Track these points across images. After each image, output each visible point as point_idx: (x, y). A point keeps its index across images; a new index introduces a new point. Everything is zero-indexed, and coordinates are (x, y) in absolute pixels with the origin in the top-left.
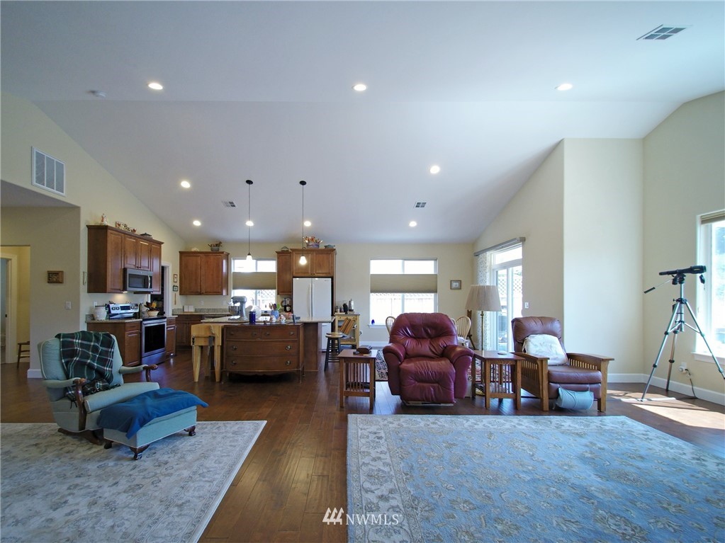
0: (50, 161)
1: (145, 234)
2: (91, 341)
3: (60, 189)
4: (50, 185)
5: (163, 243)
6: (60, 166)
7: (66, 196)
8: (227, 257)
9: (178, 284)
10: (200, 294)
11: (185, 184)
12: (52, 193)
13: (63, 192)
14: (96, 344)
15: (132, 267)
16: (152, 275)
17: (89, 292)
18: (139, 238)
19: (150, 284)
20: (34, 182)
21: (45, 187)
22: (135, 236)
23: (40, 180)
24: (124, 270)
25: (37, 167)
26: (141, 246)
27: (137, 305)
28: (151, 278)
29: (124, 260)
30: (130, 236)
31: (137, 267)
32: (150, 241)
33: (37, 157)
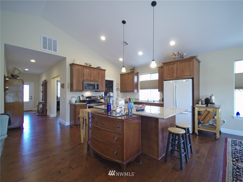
0: (50, 40)
1: (99, 67)
3: (55, 50)
4: (50, 49)
5: (106, 70)
6: (55, 42)
7: (59, 53)
8: (137, 74)
9: (119, 88)
10: (127, 92)
11: (103, 38)
12: (52, 52)
13: (57, 52)
15: (88, 80)
16: (99, 84)
17: (70, 91)
18: (92, 68)
19: (96, 87)
20: (42, 48)
21: (47, 50)
22: (89, 67)
23: (45, 47)
24: (83, 82)
25: (43, 42)
26: (93, 71)
27: (95, 97)
28: (98, 85)
29: (83, 78)
30: (86, 68)
31: (91, 81)
32: (98, 69)
33: (43, 38)
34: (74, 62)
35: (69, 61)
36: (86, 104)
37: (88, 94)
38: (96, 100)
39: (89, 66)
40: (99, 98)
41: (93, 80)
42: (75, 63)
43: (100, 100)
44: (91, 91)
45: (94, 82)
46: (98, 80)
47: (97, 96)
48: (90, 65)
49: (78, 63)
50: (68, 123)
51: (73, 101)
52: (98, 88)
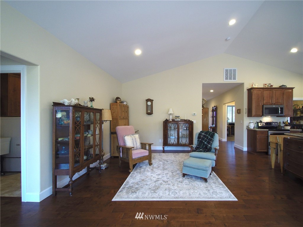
0: (231, 70)
1: (283, 85)
2: (207, 135)
3: (235, 79)
4: (230, 79)
5: (294, 88)
6: (235, 71)
7: (238, 80)
12: (232, 81)
14: (208, 136)
15: (269, 104)
16: (283, 107)
17: (248, 117)
18: (274, 89)
19: (280, 112)
20: (225, 80)
21: (229, 80)
22: (270, 89)
23: (227, 79)
24: (263, 106)
25: (226, 75)
26: (276, 92)
27: (277, 123)
28: (282, 109)
29: (263, 101)
30: (267, 89)
31: (272, 104)
32: (283, 88)
33: (226, 71)
34: (252, 86)
35: (247, 86)
36: (268, 131)
37: (267, 119)
38: (278, 127)
39: (269, 87)
40: (282, 125)
41: (275, 103)
42: (254, 86)
43: (283, 127)
44: (271, 116)
45: (277, 105)
46: (282, 102)
47: (280, 122)
48: (272, 86)
49: (256, 87)
50: (245, 149)
51: (252, 126)
52: (282, 112)
